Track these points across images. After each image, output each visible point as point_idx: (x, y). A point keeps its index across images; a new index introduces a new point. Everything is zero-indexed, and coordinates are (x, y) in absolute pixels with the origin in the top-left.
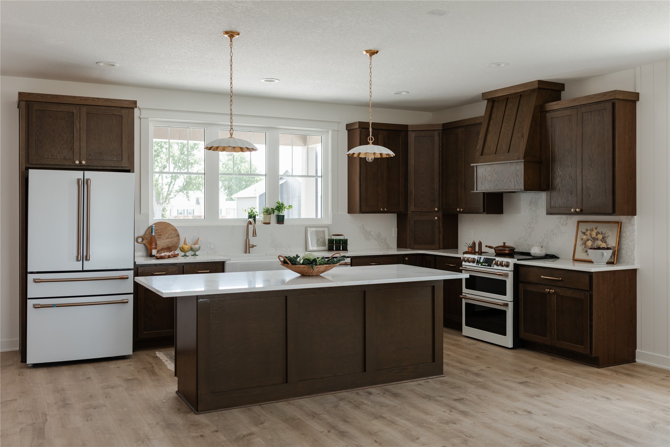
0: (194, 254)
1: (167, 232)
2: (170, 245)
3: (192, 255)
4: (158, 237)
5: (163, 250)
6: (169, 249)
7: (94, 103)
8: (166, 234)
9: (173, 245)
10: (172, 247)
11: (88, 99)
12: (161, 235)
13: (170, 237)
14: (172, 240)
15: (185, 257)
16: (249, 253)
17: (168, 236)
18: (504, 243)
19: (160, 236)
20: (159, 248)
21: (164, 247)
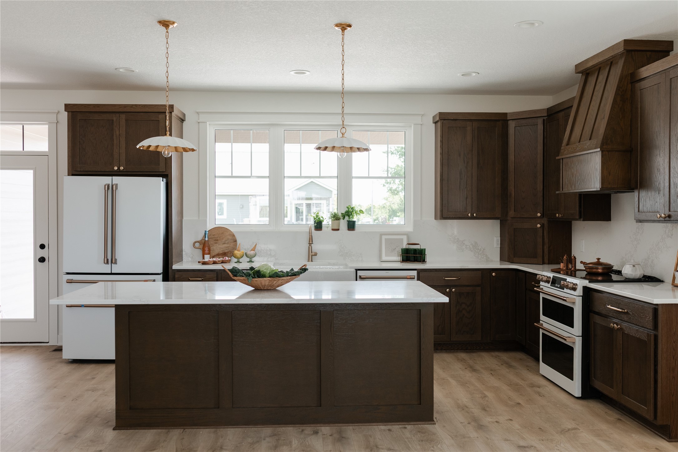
0: (250, 261)
1: (224, 238)
2: (226, 251)
3: (247, 262)
4: (215, 242)
5: (218, 256)
6: (224, 254)
7: (132, 110)
8: (222, 239)
9: (230, 251)
10: (228, 252)
11: (127, 107)
12: (217, 240)
13: (226, 242)
14: (228, 245)
15: (238, 263)
16: (312, 261)
17: (225, 241)
18: (599, 259)
19: (217, 242)
20: (213, 254)
21: (220, 253)
